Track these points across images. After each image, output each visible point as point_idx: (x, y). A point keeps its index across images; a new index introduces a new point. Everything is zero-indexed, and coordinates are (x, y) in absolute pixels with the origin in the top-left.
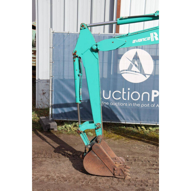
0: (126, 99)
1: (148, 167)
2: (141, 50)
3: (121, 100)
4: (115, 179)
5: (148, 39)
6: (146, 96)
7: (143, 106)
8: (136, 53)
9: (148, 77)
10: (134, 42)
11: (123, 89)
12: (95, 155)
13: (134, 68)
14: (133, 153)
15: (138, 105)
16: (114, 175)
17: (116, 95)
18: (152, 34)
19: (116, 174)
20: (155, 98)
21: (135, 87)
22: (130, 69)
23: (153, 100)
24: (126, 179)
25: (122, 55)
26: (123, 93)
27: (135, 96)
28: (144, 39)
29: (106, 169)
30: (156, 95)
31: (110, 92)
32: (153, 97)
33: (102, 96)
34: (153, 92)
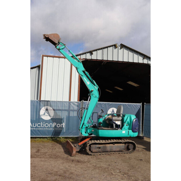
0: (42, 127)
1: (49, 149)
2: (49, 107)
3: (41, 127)
6: (51, 125)
7: (50, 129)
8: (47, 108)
9: (52, 117)
11: (42, 123)
13: (46, 114)
14: (45, 146)
15: (48, 129)
17: (39, 125)
20: (55, 126)
21: (46, 121)
22: (44, 114)
23: (54, 127)
25: (41, 109)
26: (42, 124)
27: (47, 125)
30: (55, 125)
31: (36, 124)
32: (54, 125)
33: (32, 126)
34: (54, 123)
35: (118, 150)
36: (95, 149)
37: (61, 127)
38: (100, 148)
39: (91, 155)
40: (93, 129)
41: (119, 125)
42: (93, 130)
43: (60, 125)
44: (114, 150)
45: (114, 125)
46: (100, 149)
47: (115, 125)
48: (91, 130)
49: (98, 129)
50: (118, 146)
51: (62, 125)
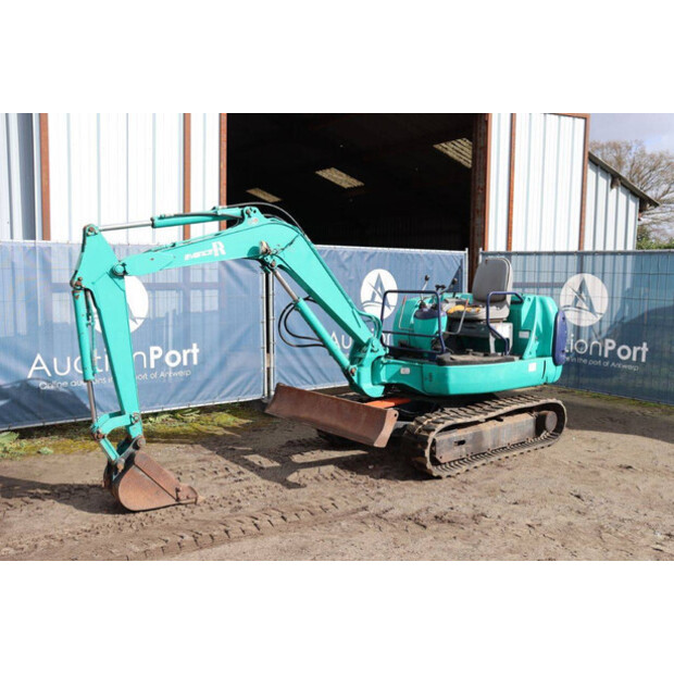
0: (102, 370)
4: (180, 507)
5: (210, 252)
6: (139, 359)
9: (140, 322)
10: (187, 257)
12: (141, 473)
16: (178, 499)
18: (214, 244)
19: (181, 498)
20: (156, 360)
23: (152, 366)
24: (199, 501)
28: (204, 253)
29: (163, 492)
30: (159, 356)
31: (69, 359)
32: (153, 357)
33: (52, 371)
34: (152, 349)
35: (515, 439)
36: (449, 449)
37: (185, 363)
38: (461, 443)
39: (439, 478)
40: (404, 366)
41: (508, 339)
42: (407, 371)
43: (178, 354)
44: (504, 442)
45: (492, 340)
46: (463, 447)
47: (496, 342)
48: (393, 369)
49: (441, 363)
50: (515, 424)
51: (190, 356)
